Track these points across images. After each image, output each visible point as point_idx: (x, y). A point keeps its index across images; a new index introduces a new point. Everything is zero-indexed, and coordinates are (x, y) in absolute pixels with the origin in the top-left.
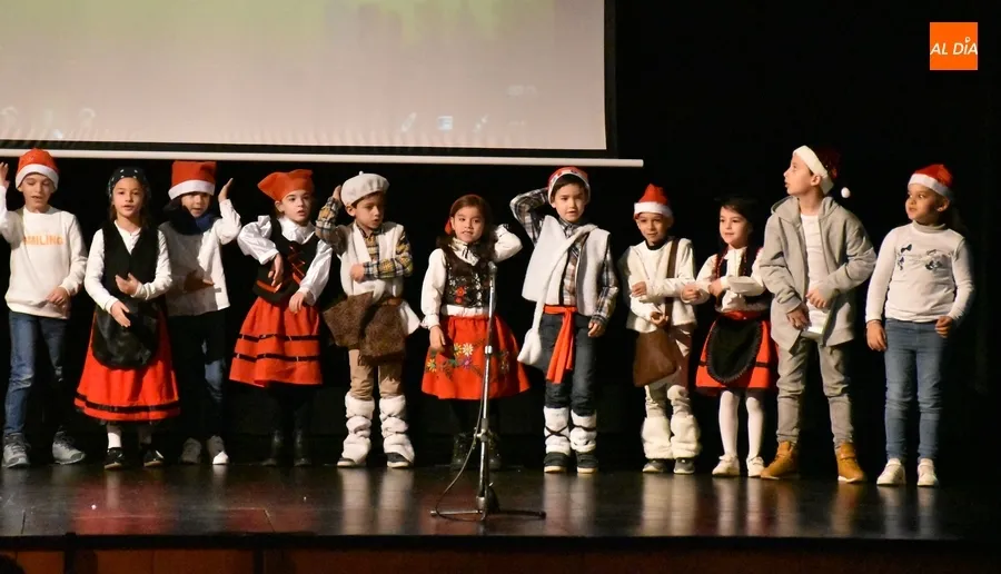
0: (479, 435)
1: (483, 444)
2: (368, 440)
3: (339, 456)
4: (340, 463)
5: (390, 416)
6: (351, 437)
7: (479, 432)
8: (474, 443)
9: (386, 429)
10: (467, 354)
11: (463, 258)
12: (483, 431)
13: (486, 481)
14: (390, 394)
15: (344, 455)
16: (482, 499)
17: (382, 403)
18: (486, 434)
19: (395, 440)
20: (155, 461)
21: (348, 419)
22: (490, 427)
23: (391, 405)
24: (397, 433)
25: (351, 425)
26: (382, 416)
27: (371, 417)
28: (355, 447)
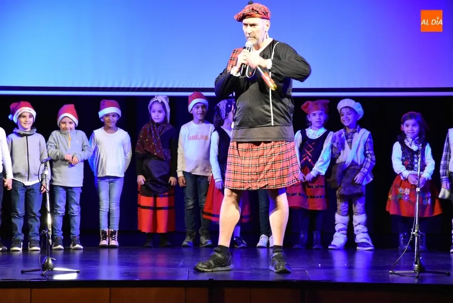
0: (414, 233)
1: (416, 238)
2: (345, 236)
3: (330, 244)
4: (329, 247)
5: (359, 224)
6: (336, 234)
7: (414, 231)
9: (357, 231)
10: (407, 194)
11: (409, 147)
12: (416, 231)
13: (418, 256)
14: (359, 213)
15: (333, 243)
16: (416, 265)
17: (355, 218)
18: (418, 232)
19: (361, 236)
20: (242, 245)
21: (336, 225)
23: (359, 219)
24: (363, 232)
25: (337, 227)
26: (354, 224)
28: (339, 239)
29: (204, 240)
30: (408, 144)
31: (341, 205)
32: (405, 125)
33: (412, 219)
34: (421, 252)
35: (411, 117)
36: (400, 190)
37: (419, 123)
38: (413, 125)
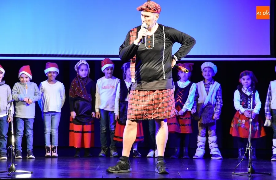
0: (248, 148)
1: (249, 151)
2: (204, 150)
3: (194, 155)
4: (194, 157)
5: (212, 142)
6: (198, 149)
7: (248, 147)
8: (246, 151)
9: (211, 147)
10: (243, 123)
11: (245, 93)
12: (249, 147)
13: (251, 163)
14: (212, 135)
15: (196, 154)
16: (250, 169)
17: (210, 138)
18: (250, 148)
19: (214, 150)
20: (138, 156)
21: (198, 143)
22: (252, 145)
23: (212, 139)
24: (215, 147)
25: (199, 145)
26: (209, 142)
27: (205, 142)
28: (200, 152)
29: (113, 153)
30: (244, 91)
31: (201, 130)
32: (242, 80)
33: (247, 139)
34: (253, 160)
35: (246, 74)
36: (239, 121)
37: (251, 78)
38: (248, 79)
